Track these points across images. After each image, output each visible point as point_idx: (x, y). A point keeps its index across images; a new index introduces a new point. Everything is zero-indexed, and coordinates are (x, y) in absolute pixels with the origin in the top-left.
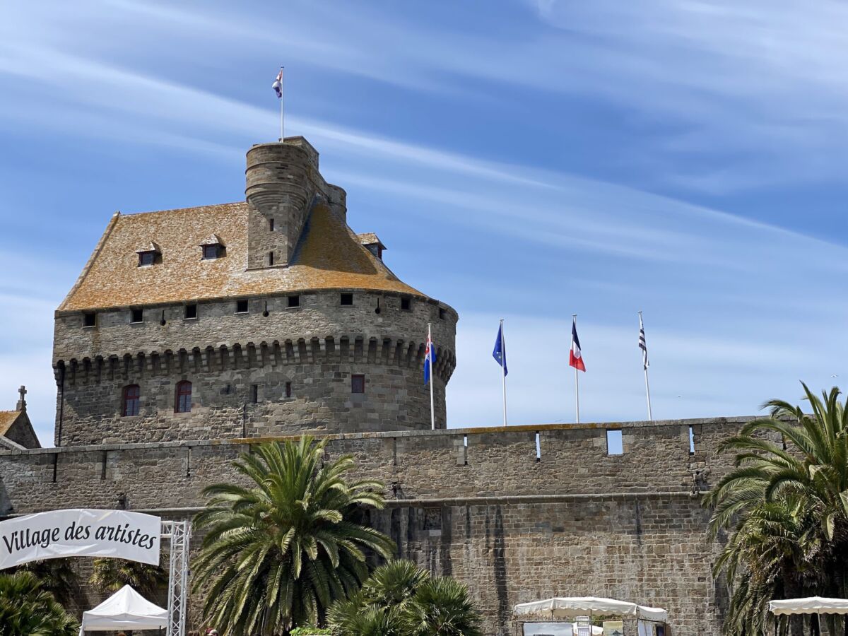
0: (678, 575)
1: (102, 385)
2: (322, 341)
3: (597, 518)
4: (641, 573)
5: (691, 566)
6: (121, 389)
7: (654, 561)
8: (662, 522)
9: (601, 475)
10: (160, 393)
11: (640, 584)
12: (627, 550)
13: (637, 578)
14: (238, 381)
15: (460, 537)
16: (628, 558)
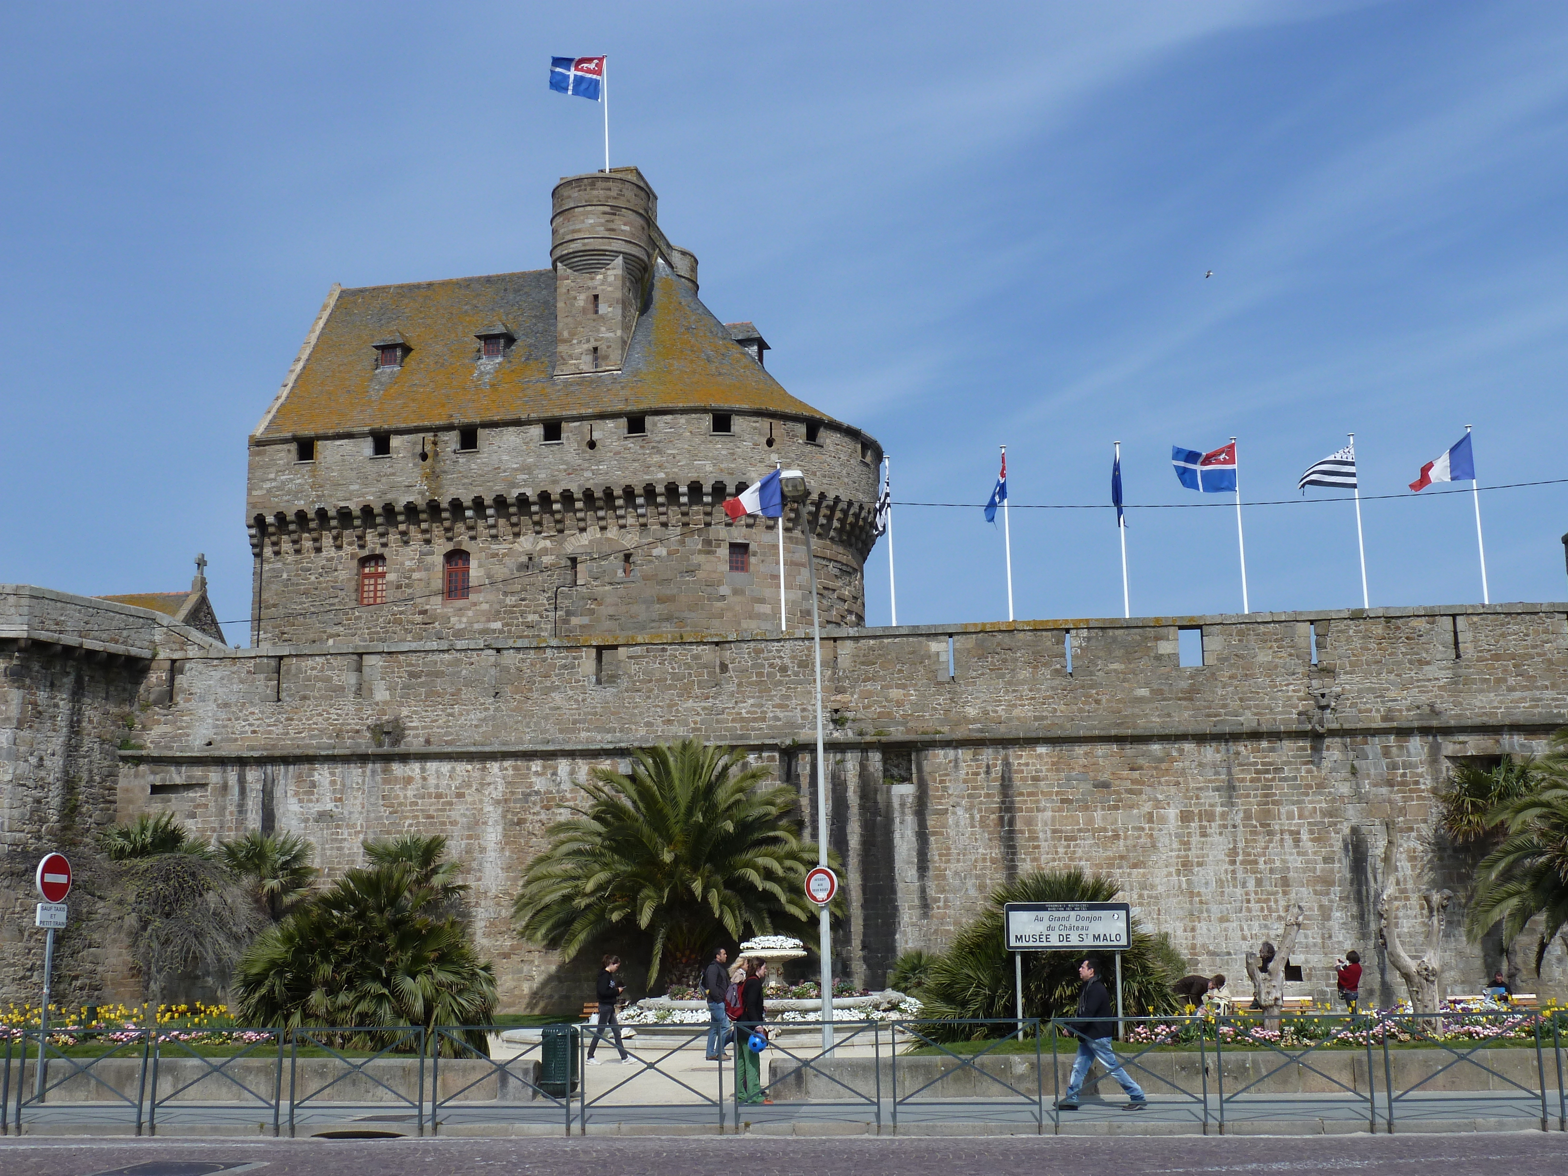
0: (1291, 854)
1: (324, 554)
2: (683, 489)
3: (1164, 766)
4: (1233, 852)
5: (1312, 840)
6: (356, 561)
7: (1254, 833)
8: (1267, 772)
9: (1170, 699)
10: (419, 569)
11: (1232, 868)
12: (1211, 816)
13: (1227, 859)
14: (545, 551)
15: (943, 796)
16: (1214, 828)
